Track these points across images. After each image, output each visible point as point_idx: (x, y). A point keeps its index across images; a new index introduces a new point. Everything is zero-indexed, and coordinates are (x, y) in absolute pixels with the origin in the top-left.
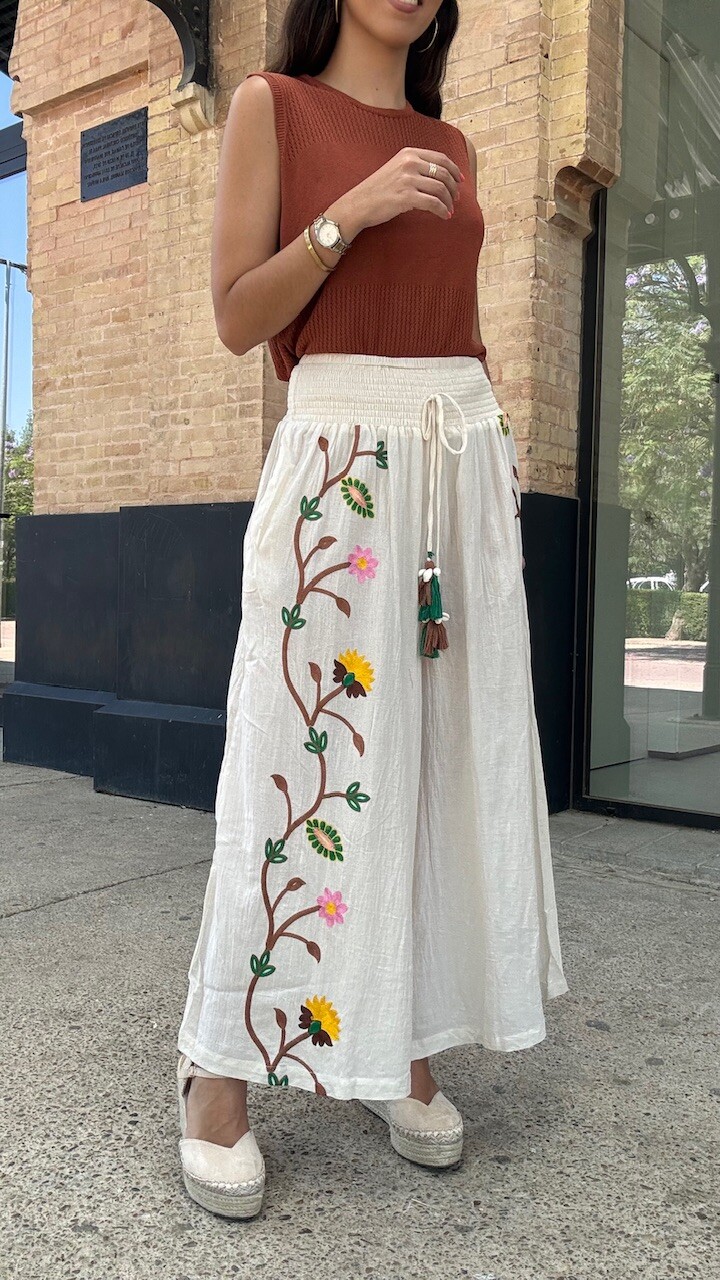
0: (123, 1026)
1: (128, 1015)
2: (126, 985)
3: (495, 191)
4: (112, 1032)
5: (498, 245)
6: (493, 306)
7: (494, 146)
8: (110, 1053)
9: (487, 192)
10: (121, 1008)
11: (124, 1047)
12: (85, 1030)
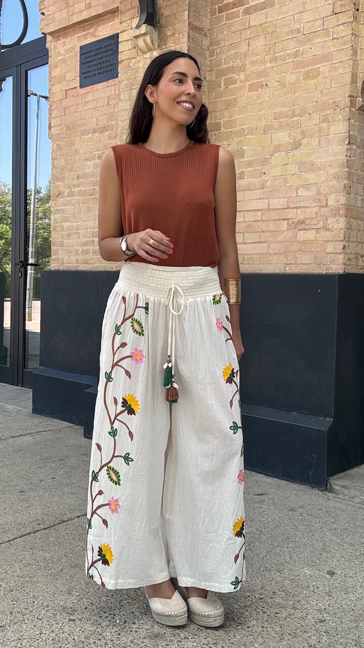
0: (100, 620)
1: (102, 612)
2: (101, 590)
3: (325, 91)
4: (93, 625)
5: (326, 124)
6: (323, 160)
7: (325, 64)
9: (320, 92)
12: (78, 622)
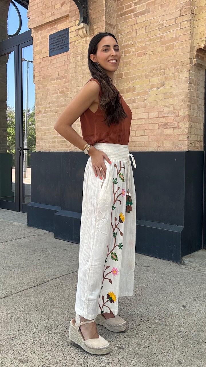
0: (64, 333)
1: (65, 329)
2: (65, 317)
3: (177, 56)
4: (61, 336)
5: (178, 73)
6: (176, 92)
7: (176, 42)
8: (61, 344)
9: (174, 57)
10: (64, 326)
11: (65, 342)
12: (53, 335)
